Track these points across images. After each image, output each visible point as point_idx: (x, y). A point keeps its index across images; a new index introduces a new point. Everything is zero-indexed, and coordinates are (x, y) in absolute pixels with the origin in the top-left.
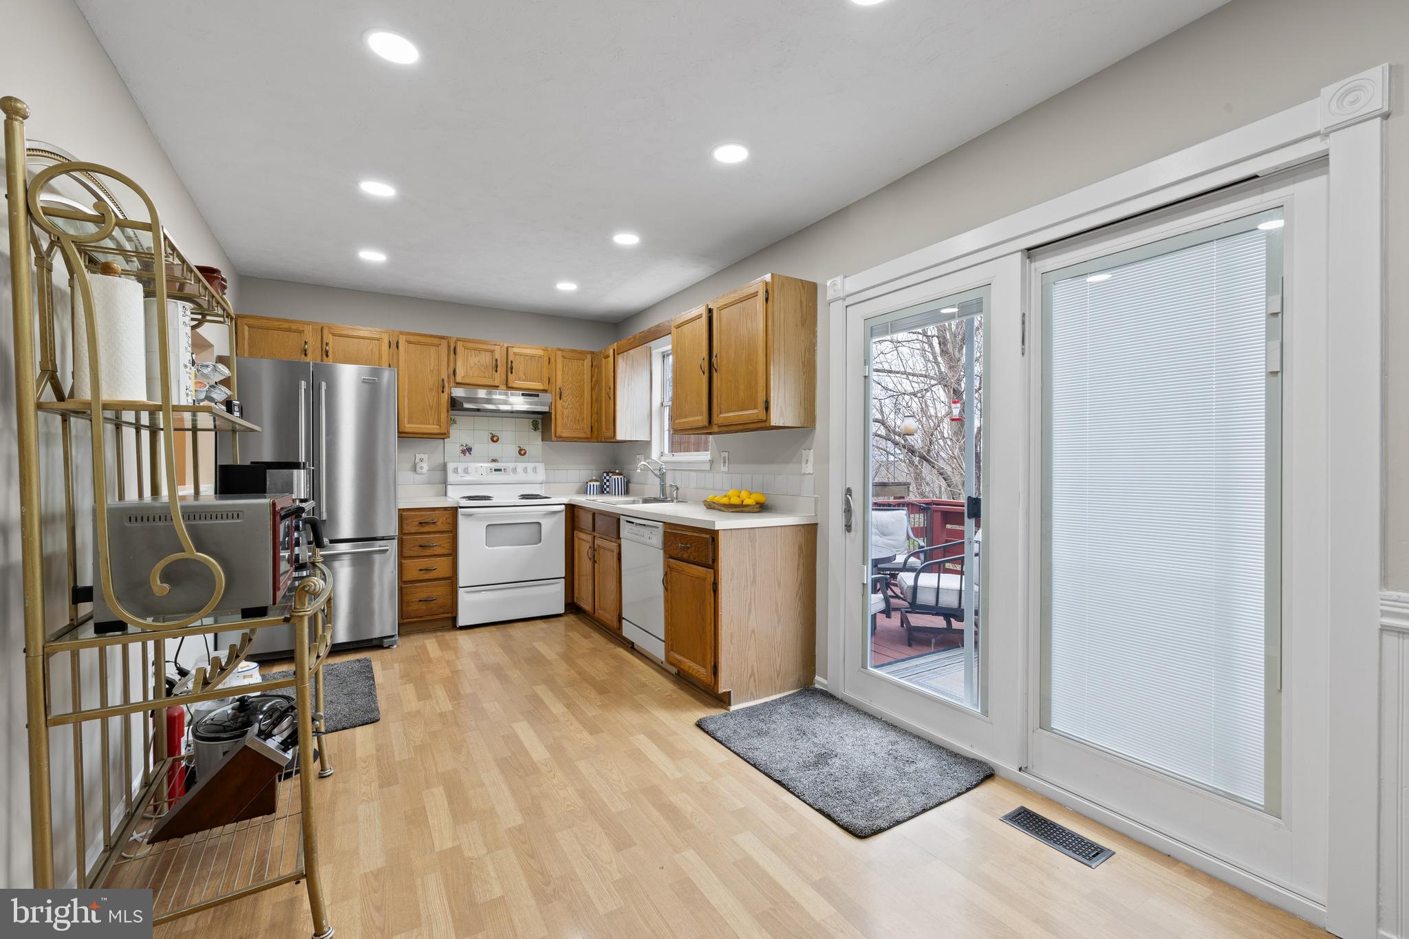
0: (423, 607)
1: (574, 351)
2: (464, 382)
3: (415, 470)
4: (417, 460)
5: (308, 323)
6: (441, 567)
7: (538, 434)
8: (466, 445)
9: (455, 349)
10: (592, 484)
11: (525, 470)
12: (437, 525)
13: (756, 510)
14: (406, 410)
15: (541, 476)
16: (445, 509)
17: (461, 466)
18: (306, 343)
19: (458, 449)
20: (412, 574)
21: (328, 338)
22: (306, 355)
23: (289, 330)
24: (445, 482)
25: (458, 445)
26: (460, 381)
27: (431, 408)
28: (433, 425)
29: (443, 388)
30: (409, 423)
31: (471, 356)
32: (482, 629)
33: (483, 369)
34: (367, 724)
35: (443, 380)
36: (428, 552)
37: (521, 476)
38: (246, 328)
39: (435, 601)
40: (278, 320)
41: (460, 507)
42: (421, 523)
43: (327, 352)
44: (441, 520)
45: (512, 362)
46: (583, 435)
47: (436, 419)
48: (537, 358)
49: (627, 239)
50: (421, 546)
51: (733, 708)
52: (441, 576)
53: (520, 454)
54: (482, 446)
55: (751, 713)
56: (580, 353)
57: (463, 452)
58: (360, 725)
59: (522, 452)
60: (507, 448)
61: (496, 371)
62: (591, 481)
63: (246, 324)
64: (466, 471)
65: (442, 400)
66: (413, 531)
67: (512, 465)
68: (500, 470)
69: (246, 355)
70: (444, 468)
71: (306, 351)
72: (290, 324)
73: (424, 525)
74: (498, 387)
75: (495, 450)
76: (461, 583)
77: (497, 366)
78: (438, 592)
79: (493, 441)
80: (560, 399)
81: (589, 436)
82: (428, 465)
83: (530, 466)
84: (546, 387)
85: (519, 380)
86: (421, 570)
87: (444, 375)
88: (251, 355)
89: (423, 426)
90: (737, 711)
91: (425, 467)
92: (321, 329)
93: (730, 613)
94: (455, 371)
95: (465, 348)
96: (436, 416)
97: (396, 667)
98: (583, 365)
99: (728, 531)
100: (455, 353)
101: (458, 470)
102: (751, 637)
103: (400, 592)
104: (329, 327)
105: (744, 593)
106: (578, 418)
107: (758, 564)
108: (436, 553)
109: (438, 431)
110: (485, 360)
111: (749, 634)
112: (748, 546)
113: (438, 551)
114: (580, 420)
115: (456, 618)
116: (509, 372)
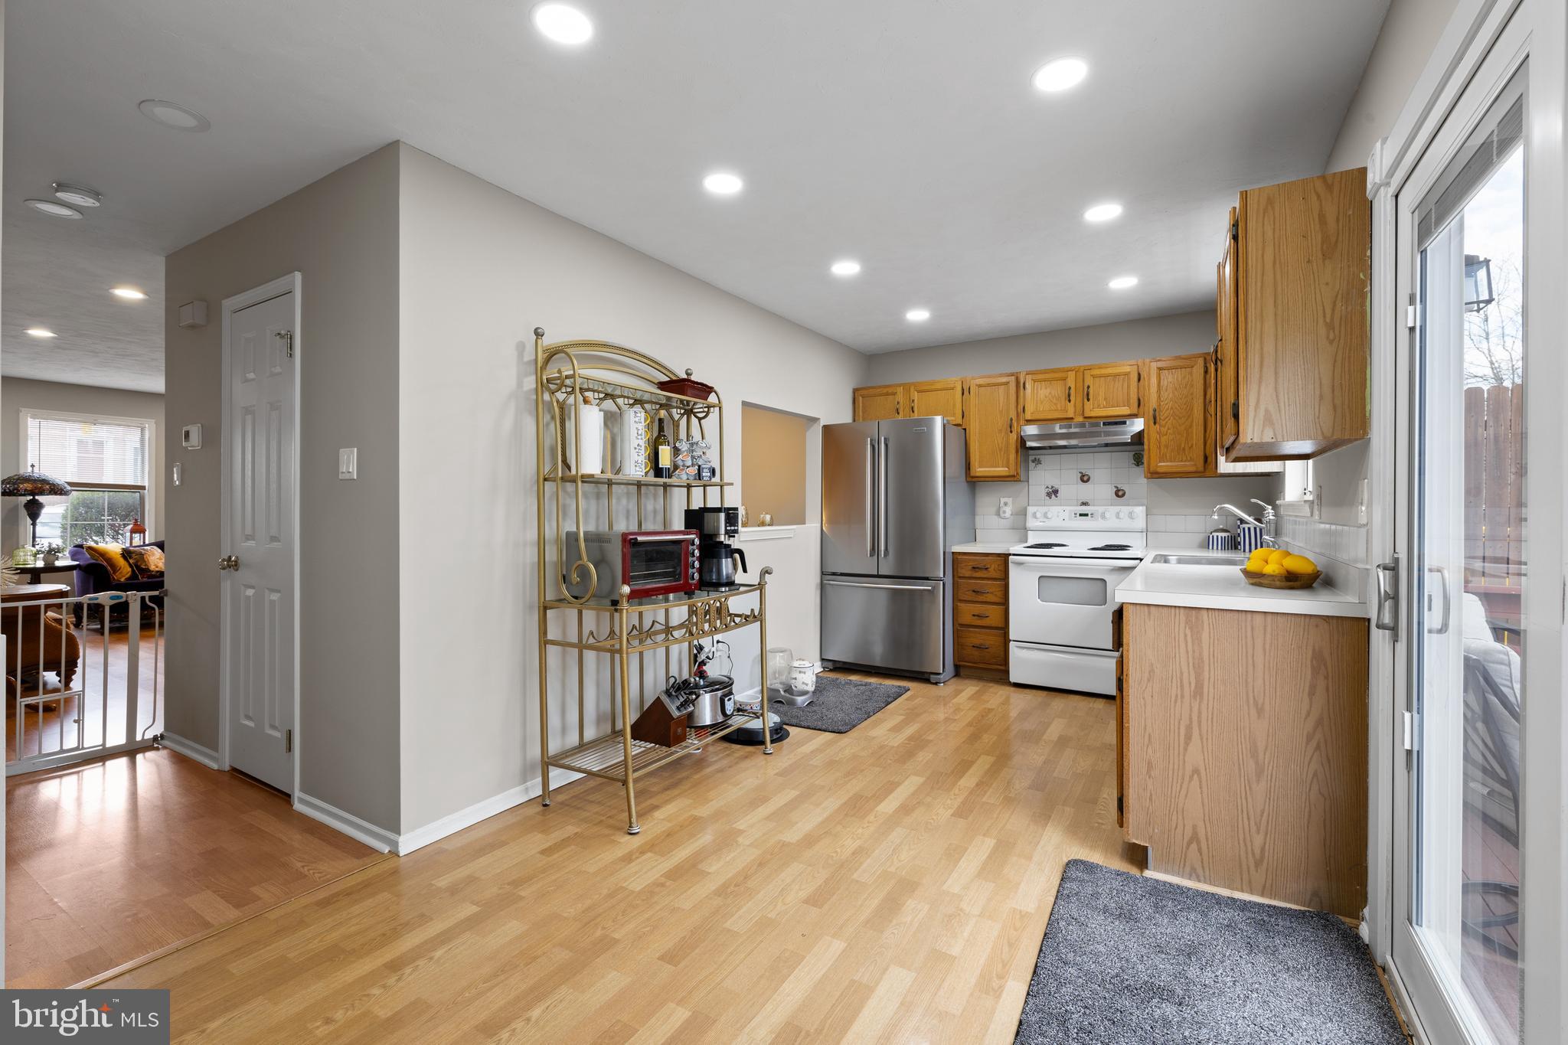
0: (976, 653)
1: (1179, 358)
2: (1034, 418)
3: (999, 515)
4: (1002, 504)
5: (900, 385)
6: (993, 614)
7: (1139, 470)
8: (1052, 487)
9: (1024, 384)
10: (1215, 534)
11: (1118, 516)
12: (989, 572)
14: (977, 454)
15: (1140, 522)
16: (999, 555)
17: (1044, 509)
18: (898, 403)
19: (1043, 491)
20: (967, 619)
21: (915, 396)
22: (898, 413)
23: (887, 394)
24: (1025, 529)
25: (1044, 487)
26: (1029, 418)
27: (1000, 450)
28: (1003, 467)
29: (1011, 428)
30: (980, 467)
31: (1041, 389)
32: (1034, 691)
33: (1054, 401)
35: (1011, 420)
36: (981, 598)
37: (1112, 522)
38: (861, 398)
39: (987, 650)
40: (880, 387)
41: (1014, 555)
42: (974, 568)
43: (912, 408)
44: (993, 566)
45: (1088, 387)
46: (1192, 468)
47: (1006, 461)
48: (1122, 377)
50: (974, 591)
51: (1148, 873)
52: (993, 625)
53: (1117, 495)
54: (1071, 489)
56: (1186, 359)
57: (1049, 495)
60: (1101, 488)
61: (1070, 401)
62: (1216, 531)
63: (861, 395)
64: (1045, 515)
65: (1011, 441)
66: (967, 576)
67: (1101, 509)
68: (1086, 515)
69: (861, 419)
70: (1023, 513)
71: (898, 410)
72: (888, 389)
73: (976, 569)
74: (1072, 418)
75: (1085, 491)
76: (1012, 636)
77: (1069, 396)
78: (991, 640)
79: (1083, 481)
80: (1155, 423)
81: (1201, 469)
82: (1012, 511)
83: (1125, 510)
84: (1135, 411)
85: (1099, 407)
86: (974, 615)
87: (1013, 414)
88: (864, 419)
89: (992, 469)
91: (1008, 511)
92: (907, 387)
93: (1145, 728)
94: (1024, 408)
95: (1035, 381)
96: (1005, 458)
97: (916, 701)
98: (1191, 374)
99: (1142, 607)
100: (1024, 388)
101: (1038, 515)
102: (1191, 778)
103: (956, 634)
104: (914, 384)
105: (1175, 706)
106: (1183, 446)
107: (1206, 668)
108: (988, 600)
109: (1007, 474)
110: (1058, 390)
111: (1188, 773)
112: (1186, 636)
113: (991, 598)
114: (1187, 448)
115: (1007, 672)
116: (1086, 400)
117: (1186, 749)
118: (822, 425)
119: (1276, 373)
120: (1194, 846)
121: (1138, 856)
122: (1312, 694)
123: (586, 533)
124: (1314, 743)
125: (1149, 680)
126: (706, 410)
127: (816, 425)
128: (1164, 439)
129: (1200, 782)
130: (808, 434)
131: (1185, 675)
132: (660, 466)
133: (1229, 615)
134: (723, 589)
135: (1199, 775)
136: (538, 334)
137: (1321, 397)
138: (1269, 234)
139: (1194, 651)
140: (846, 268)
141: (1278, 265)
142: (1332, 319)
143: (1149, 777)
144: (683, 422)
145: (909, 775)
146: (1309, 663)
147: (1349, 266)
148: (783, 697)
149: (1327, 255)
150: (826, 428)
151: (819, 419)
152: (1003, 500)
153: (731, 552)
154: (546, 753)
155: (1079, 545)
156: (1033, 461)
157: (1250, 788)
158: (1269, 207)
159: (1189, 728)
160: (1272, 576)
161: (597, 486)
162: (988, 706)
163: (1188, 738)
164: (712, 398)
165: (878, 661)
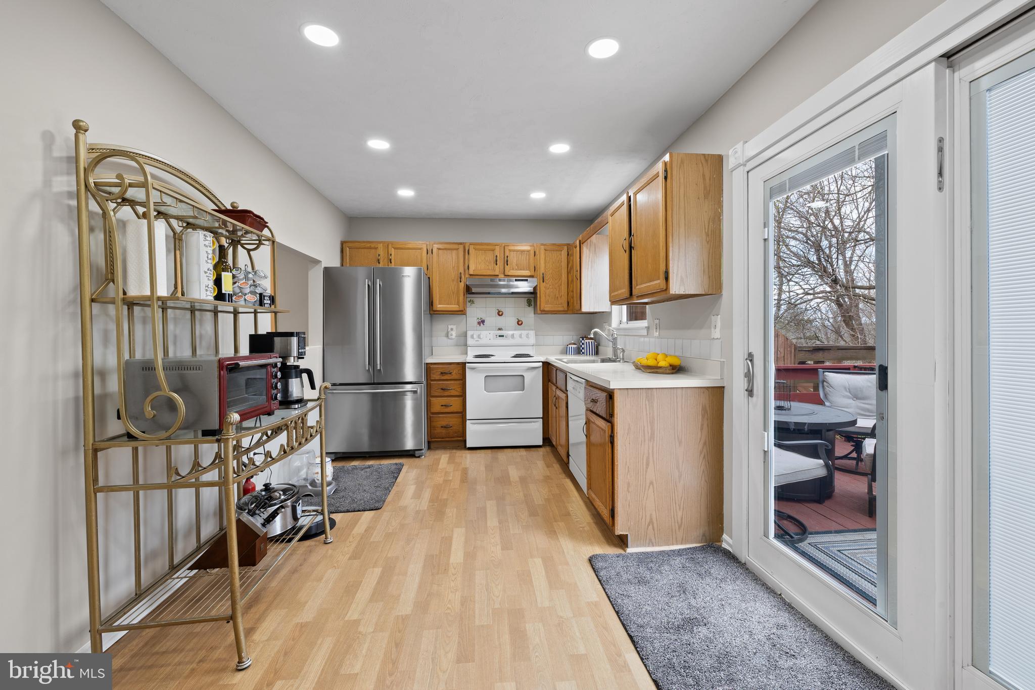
0: (444, 431)
1: (554, 245)
2: (475, 273)
3: (448, 336)
4: (449, 330)
5: (380, 242)
6: (455, 404)
7: (531, 309)
8: (481, 319)
9: (468, 251)
10: (570, 346)
11: (521, 336)
12: (452, 375)
13: (668, 371)
14: (438, 295)
15: (532, 340)
16: (458, 363)
17: (476, 334)
18: (379, 255)
19: (476, 321)
20: (437, 408)
21: (392, 251)
22: (379, 263)
23: (370, 248)
24: (466, 345)
25: (476, 318)
26: (472, 273)
27: (453, 293)
28: (454, 305)
29: (461, 279)
30: (439, 304)
31: (479, 255)
32: (483, 451)
33: (487, 264)
34: (372, 510)
35: (461, 273)
36: (447, 393)
37: (518, 340)
38: (348, 248)
39: (451, 428)
40: (364, 242)
41: (468, 363)
42: (442, 373)
43: (391, 260)
44: (455, 372)
45: (507, 257)
46: (562, 309)
47: (457, 301)
48: (526, 253)
49: (560, 148)
50: (442, 389)
51: (630, 550)
52: (455, 411)
53: (518, 324)
54: (492, 320)
55: (643, 558)
56: (558, 246)
57: (479, 323)
58: (368, 510)
59: (520, 323)
60: (509, 320)
61: (496, 264)
62: (570, 344)
63: (346, 246)
64: (479, 337)
65: (460, 288)
66: (436, 379)
67: (511, 333)
68: (503, 336)
69: (348, 265)
70: (465, 335)
71: (379, 260)
72: (370, 244)
73: (443, 374)
74: (498, 275)
75: (500, 321)
76: (468, 417)
77: (497, 261)
78: (453, 421)
79: (499, 315)
80: (543, 282)
81: (566, 309)
82: (456, 333)
83: (524, 333)
84: (532, 273)
85: (513, 269)
86: (442, 406)
87: (461, 270)
88: (350, 265)
89: (448, 306)
90: (632, 554)
91: (454, 334)
92: (387, 245)
93: (626, 464)
94: (468, 266)
95: (475, 249)
96: (457, 299)
98: (561, 255)
99: (624, 390)
100: (468, 253)
101: (475, 336)
102: (649, 487)
103: (429, 420)
104: (392, 243)
105: (641, 447)
106: (557, 296)
107: (656, 422)
108: (452, 394)
109: (458, 309)
110: (490, 257)
111: (648, 485)
112: (646, 405)
113: (453, 393)
114: (559, 297)
115: (465, 441)
116: (506, 265)
117: (646, 471)
118: (323, 266)
119: (685, 256)
120: (651, 527)
121: (622, 541)
122: (702, 429)
124: (703, 454)
125: (628, 434)
127: (317, 267)
128: (548, 291)
129: (653, 489)
130: (309, 273)
131: (646, 428)
132: (223, 292)
134: (296, 406)
135: (653, 485)
137: (704, 271)
138: (682, 180)
139: (650, 414)
140: (378, 145)
141: (685, 198)
142: (708, 231)
143: (628, 492)
145: (453, 529)
146: (701, 412)
148: (311, 491)
150: (327, 271)
151: (321, 261)
152: (450, 327)
153: (299, 372)
155: (503, 354)
156: (469, 302)
157: (676, 486)
158: (682, 165)
159: (648, 458)
160: (664, 367)
161: (143, 310)
163: (648, 464)
165: (365, 448)
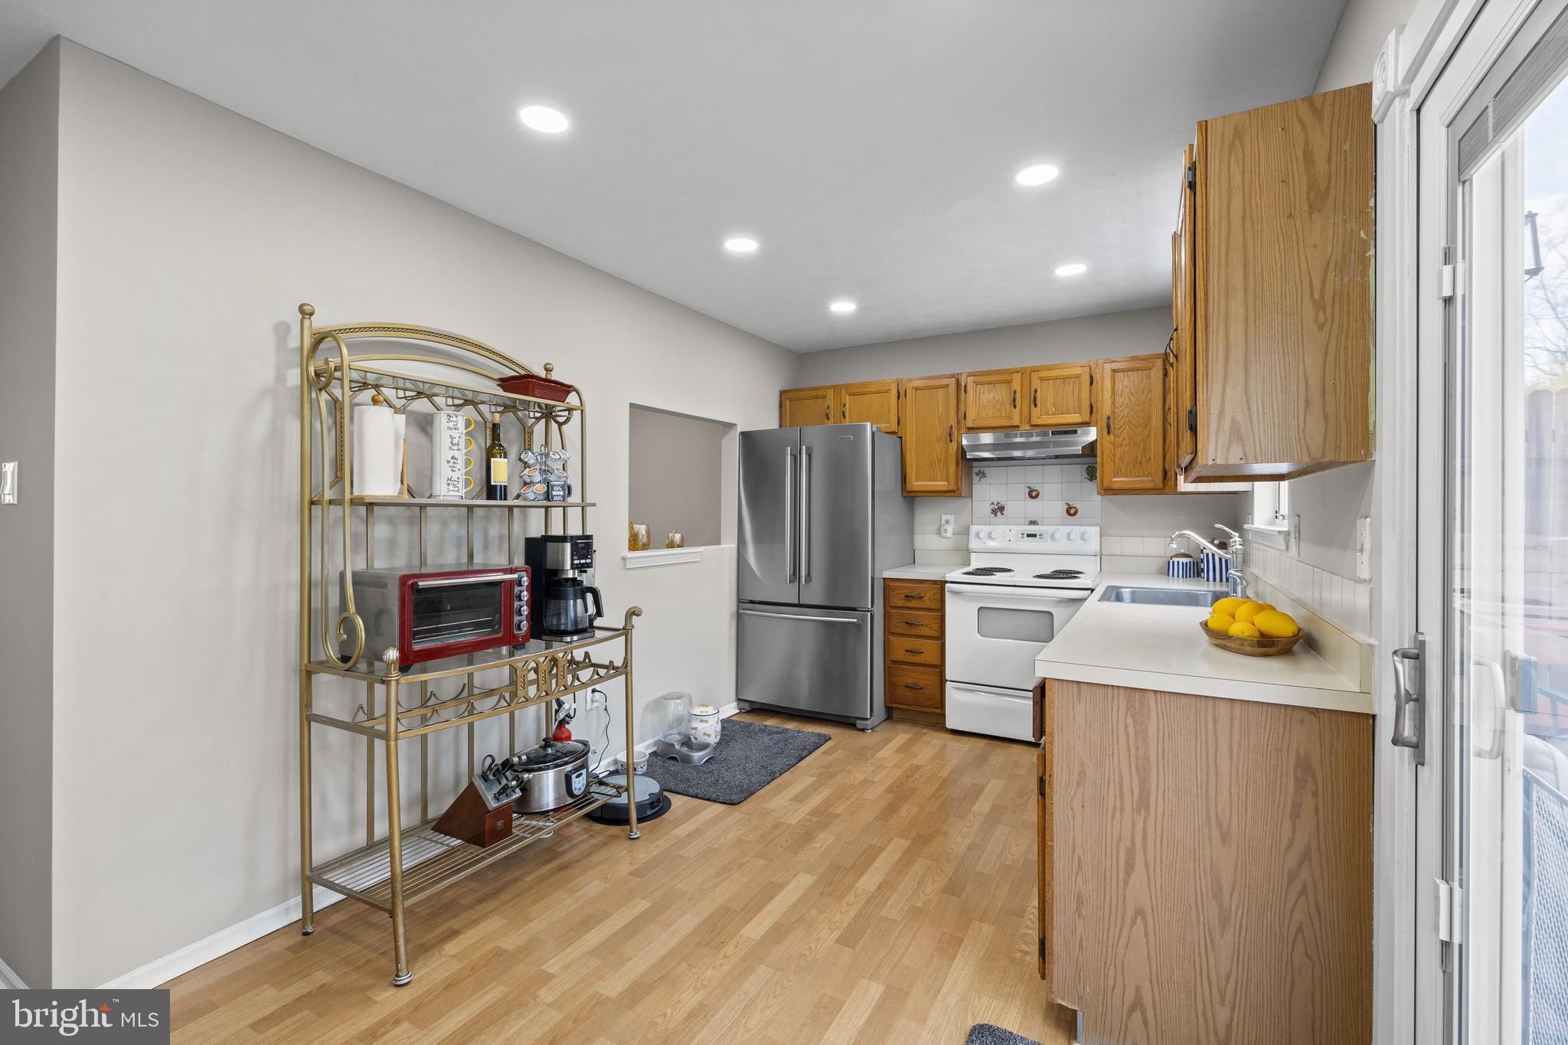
0: (909, 694)
1: (1135, 358)
2: (974, 426)
3: (940, 534)
4: (943, 522)
5: (829, 388)
6: (928, 650)
7: (1092, 486)
8: (998, 503)
9: (965, 386)
10: (1176, 560)
11: (1069, 537)
12: (925, 601)
14: (914, 465)
15: (1093, 545)
16: (935, 582)
17: (986, 529)
18: (828, 407)
19: (988, 509)
20: (899, 654)
21: (847, 399)
22: (828, 419)
23: (816, 397)
24: (968, 552)
25: (988, 503)
26: (971, 426)
27: (939, 461)
28: (942, 481)
29: (950, 436)
30: (917, 480)
31: (984, 393)
32: (973, 739)
33: (998, 406)
34: (725, 803)
35: (951, 427)
36: (914, 631)
37: (1062, 545)
38: (788, 401)
39: (921, 691)
40: (809, 389)
41: (951, 582)
42: (906, 596)
43: (843, 413)
44: (927, 594)
45: (1036, 391)
46: (1150, 485)
47: (944, 475)
48: (1072, 380)
50: (907, 623)
52: (929, 662)
53: (1069, 513)
54: (1018, 505)
56: (1143, 360)
57: (994, 512)
58: (720, 802)
59: (1072, 511)
60: (1051, 506)
61: (1015, 407)
62: (1177, 556)
63: (788, 398)
64: (990, 536)
65: (950, 451)
66: (899, 605)
67: (1050, 529)
68: (1034, 536)
69: (788, 425)
70: (966, 532)
71: (827, 415)
72: (817, 392)
73: (910, 599)
74: (1018, 426)
75: (1034, 508)
76: (948, 677)
77: (1014, 401)
78: (925, 679)
79: (1031, 497)
80: (1109, 433)
81: (1160, 485)
82: (954, 529)
83: (1077, 530)
84: (1087, 419)
85: (1047, 413)
86: (907, 651)
87: (953, 422)
89: (931, 483)
91: (950, 529)
92: (837, 388)
93: (1074, 851)
94: (965, 414)
95: (977, 383)
96: (945, 471)
97: (835, 755)
98: (1148, 377)
100: (965, 392)
101: (982, 535)
102: (1134, 922)
103: (887, 672)
104: (847, 387)
105: (1113, 821)
106: (1140, 459)
107: (1154, 771)
108: (923, 633)
109: (946, 489)
110: (1001, 394)
111: (1129, 915)
112: (1126, 726)
113: (925, 631)
114: (1144, 461)
115: (943, 716)
116: (1033, 406)
117: (1126, 882)
118: (739, 431)
119: (1246, 369)
120: (1137, 1015)
121: (1064, 1022)
122: (1295, 815)
123: (355, 575)
124: (1297, 885)
125: (1078, 784)
126: (566, 413)
127: (732, 432)
128: (1119, 451)
129: (1146, 927)
130: (723, 442)
131: (1126, 780)
132: (493, 483)
133: (1183, 700)
134: (568, 639)
135: (1144, 918)
136: (305, 312)
137: (1307, 403)
138: (1238, 178)
139: (1137, 748)
140: (741, 245)
141: (1248, 222)
142: (1322, 294)
143: (1079, 916)
144: (539, 429)
145: (798, 872)
146: (1291, 772)
147: (1345, 221)
148: (677, 752)
149: (1314, 207)
150: (745, 435)
151: (736, 424)
152: (944, 517)
153: (581, 590)
154: (307, 863)
155: (1024, 571)
156: (977, 474)
157: (1212, 942)
158: (1237, 142)
159: (1131, 852)
160: (1241, 639)
162: (917, 761)
163: (1130, 866)
164: (572, 399)
165: (802, 701)
